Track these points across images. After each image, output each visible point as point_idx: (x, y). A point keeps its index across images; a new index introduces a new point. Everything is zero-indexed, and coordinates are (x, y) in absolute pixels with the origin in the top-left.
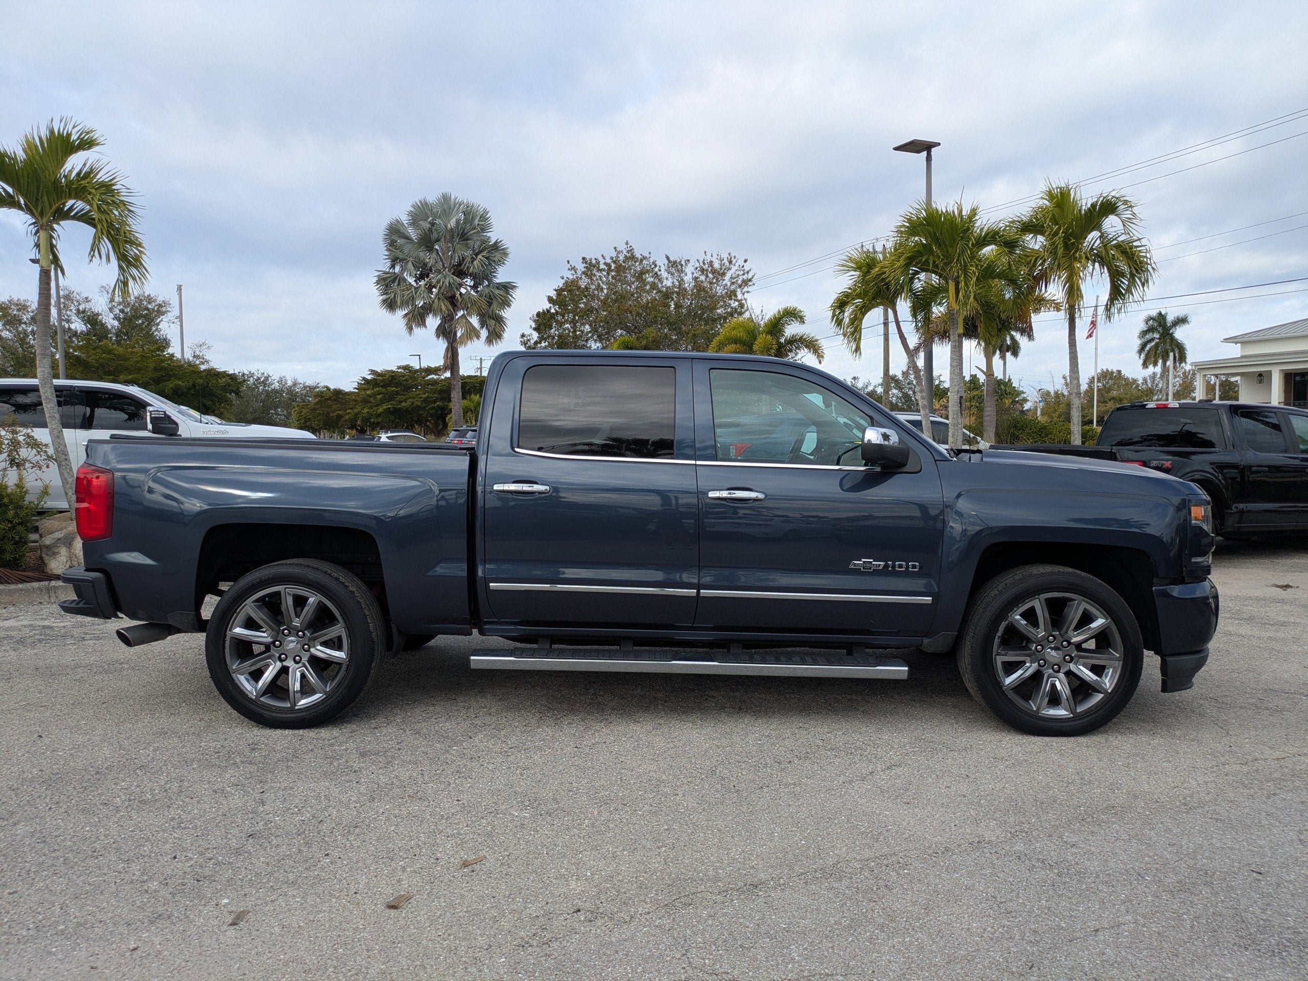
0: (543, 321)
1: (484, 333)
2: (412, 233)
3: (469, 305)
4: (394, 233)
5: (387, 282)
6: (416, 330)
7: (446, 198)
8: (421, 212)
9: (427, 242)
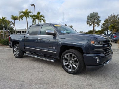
0: (103, 24)
1: (97, 26)
2: (90, 16)
3: (96, 23)
4: (88, 17)
5: (87, 22)
6: (90, 26)
7: (94, 12)
8: (91, 14)
9: (91, 17)
